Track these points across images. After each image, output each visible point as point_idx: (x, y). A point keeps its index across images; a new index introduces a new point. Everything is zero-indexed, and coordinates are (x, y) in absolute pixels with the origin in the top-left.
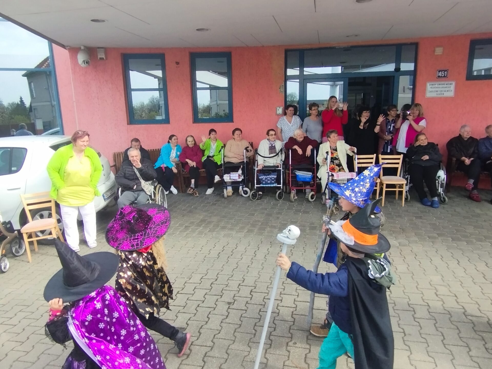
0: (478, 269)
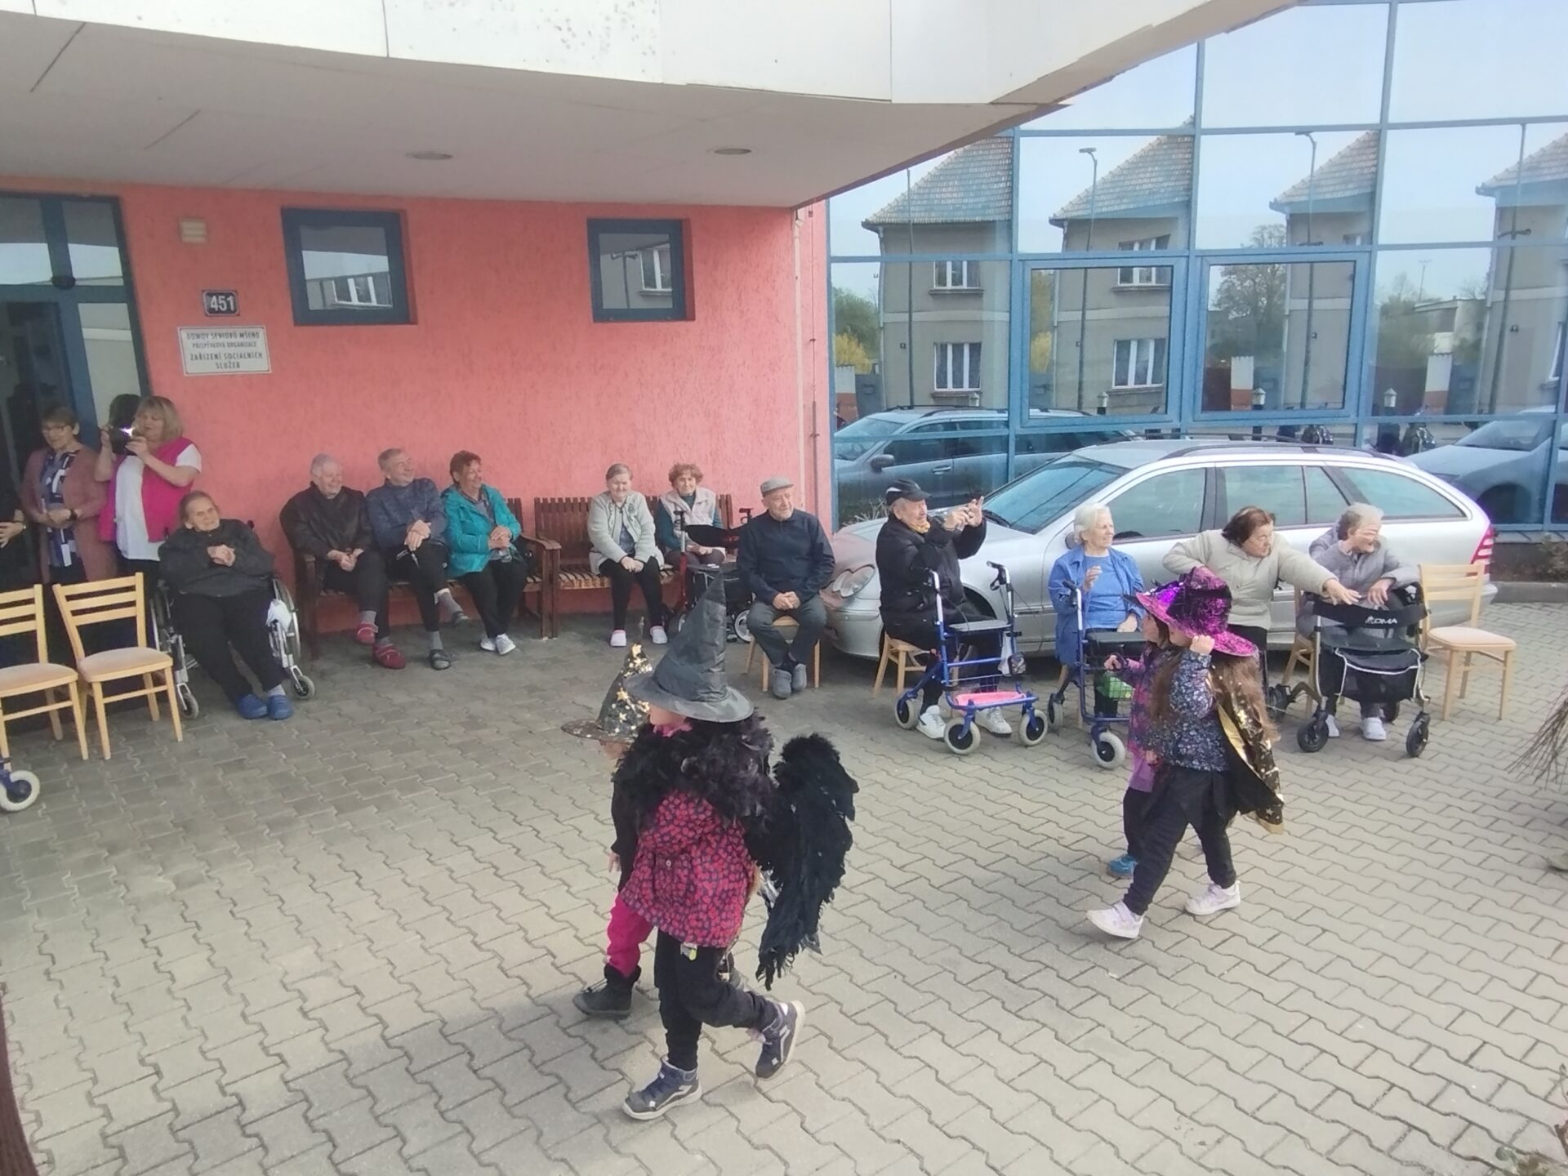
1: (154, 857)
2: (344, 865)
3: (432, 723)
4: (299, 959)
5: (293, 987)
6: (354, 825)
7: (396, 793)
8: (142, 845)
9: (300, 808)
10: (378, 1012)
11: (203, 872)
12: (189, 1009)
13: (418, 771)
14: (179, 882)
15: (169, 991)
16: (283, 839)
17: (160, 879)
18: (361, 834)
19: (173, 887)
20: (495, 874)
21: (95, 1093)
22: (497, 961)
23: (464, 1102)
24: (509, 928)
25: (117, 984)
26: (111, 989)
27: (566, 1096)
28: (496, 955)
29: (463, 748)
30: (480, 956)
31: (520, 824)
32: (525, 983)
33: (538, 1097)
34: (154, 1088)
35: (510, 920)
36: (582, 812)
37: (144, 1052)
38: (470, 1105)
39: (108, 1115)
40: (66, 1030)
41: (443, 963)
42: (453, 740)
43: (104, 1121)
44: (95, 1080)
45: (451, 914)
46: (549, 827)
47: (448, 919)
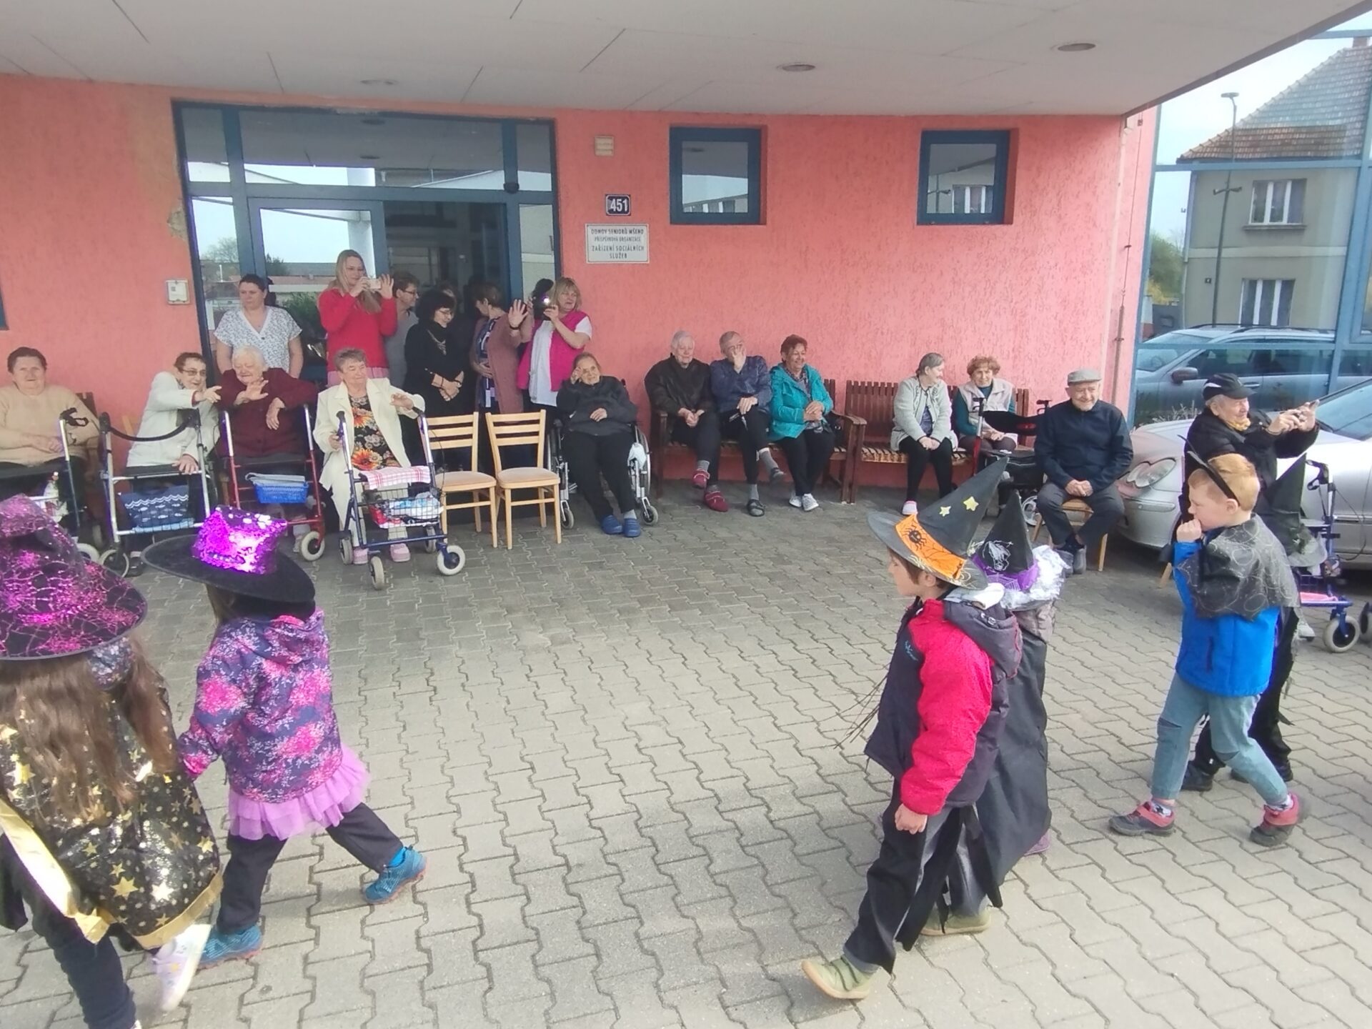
0: (723, 667)
1: (538, 620)
2: (674, 648)
3: (747, 555)
4: (637, 710)
5: (633, 728)
6: (683, 621)
7: (716, 603)
8: (530, 610)
9: (643, 602)
10: (695, 760)
11: (571, 636)
12: (557, 729)
13: (734, 589)
14: (552, 639)
15: (543, 714)
16: (629, 622)
17: (541, 636)
18: (688, 628)
19: (550, 643)
20: (794, 675)
21: (489, 773)
22: (793, 742)
23: (761, 843)
24: (805, 719)
25: (508, 702)
26: (504, 704)
27: (848, 858)
28: (792, 737)
29: (771, 578)
30: (779, 735)
31: (816, 641)
32: (816, 763)
33: (823, 854)
34: (530, 779)
35: (805, 713)
36: (871, 641)
37: (524, 753)
38: (766, 846)
39: (497, 789)
40: (473, 726)
41: (748, 734)
42: (763, 570)
43: (495, 793)
44: (490, 764)
45: (756, 699)
46: (840, 647)
47: (754, 702)
